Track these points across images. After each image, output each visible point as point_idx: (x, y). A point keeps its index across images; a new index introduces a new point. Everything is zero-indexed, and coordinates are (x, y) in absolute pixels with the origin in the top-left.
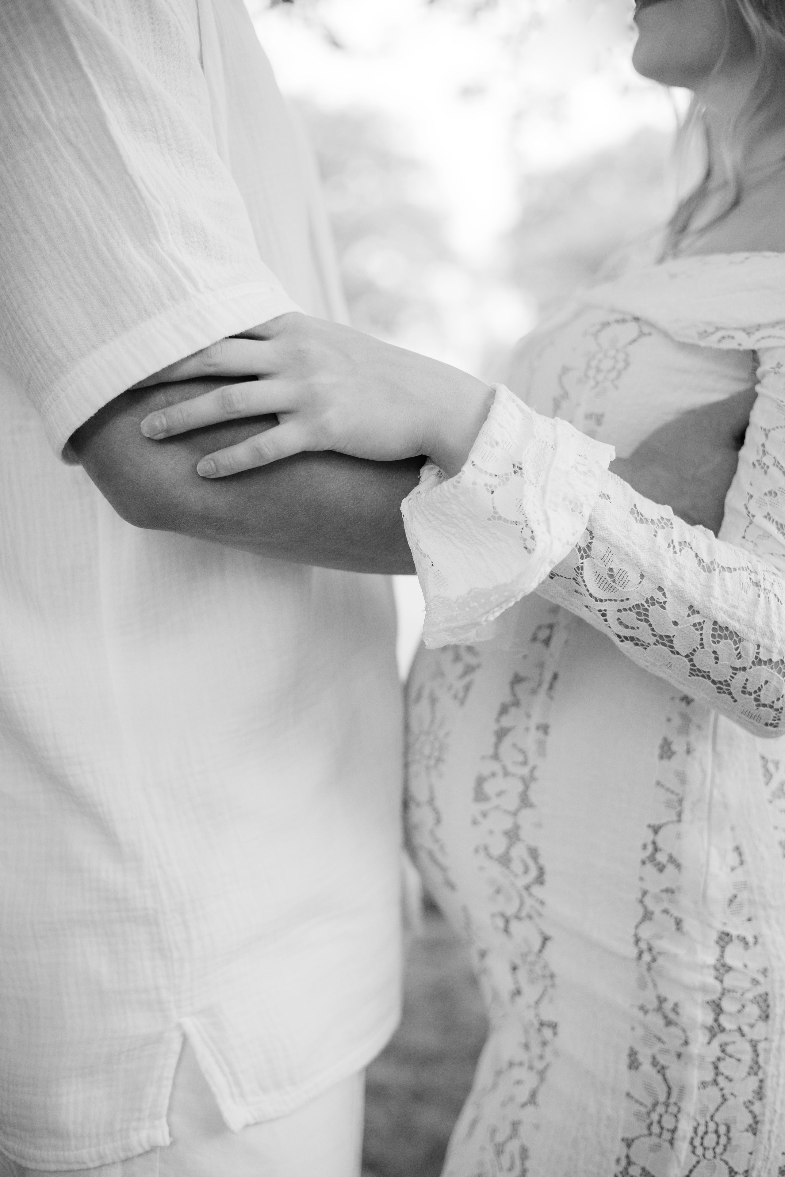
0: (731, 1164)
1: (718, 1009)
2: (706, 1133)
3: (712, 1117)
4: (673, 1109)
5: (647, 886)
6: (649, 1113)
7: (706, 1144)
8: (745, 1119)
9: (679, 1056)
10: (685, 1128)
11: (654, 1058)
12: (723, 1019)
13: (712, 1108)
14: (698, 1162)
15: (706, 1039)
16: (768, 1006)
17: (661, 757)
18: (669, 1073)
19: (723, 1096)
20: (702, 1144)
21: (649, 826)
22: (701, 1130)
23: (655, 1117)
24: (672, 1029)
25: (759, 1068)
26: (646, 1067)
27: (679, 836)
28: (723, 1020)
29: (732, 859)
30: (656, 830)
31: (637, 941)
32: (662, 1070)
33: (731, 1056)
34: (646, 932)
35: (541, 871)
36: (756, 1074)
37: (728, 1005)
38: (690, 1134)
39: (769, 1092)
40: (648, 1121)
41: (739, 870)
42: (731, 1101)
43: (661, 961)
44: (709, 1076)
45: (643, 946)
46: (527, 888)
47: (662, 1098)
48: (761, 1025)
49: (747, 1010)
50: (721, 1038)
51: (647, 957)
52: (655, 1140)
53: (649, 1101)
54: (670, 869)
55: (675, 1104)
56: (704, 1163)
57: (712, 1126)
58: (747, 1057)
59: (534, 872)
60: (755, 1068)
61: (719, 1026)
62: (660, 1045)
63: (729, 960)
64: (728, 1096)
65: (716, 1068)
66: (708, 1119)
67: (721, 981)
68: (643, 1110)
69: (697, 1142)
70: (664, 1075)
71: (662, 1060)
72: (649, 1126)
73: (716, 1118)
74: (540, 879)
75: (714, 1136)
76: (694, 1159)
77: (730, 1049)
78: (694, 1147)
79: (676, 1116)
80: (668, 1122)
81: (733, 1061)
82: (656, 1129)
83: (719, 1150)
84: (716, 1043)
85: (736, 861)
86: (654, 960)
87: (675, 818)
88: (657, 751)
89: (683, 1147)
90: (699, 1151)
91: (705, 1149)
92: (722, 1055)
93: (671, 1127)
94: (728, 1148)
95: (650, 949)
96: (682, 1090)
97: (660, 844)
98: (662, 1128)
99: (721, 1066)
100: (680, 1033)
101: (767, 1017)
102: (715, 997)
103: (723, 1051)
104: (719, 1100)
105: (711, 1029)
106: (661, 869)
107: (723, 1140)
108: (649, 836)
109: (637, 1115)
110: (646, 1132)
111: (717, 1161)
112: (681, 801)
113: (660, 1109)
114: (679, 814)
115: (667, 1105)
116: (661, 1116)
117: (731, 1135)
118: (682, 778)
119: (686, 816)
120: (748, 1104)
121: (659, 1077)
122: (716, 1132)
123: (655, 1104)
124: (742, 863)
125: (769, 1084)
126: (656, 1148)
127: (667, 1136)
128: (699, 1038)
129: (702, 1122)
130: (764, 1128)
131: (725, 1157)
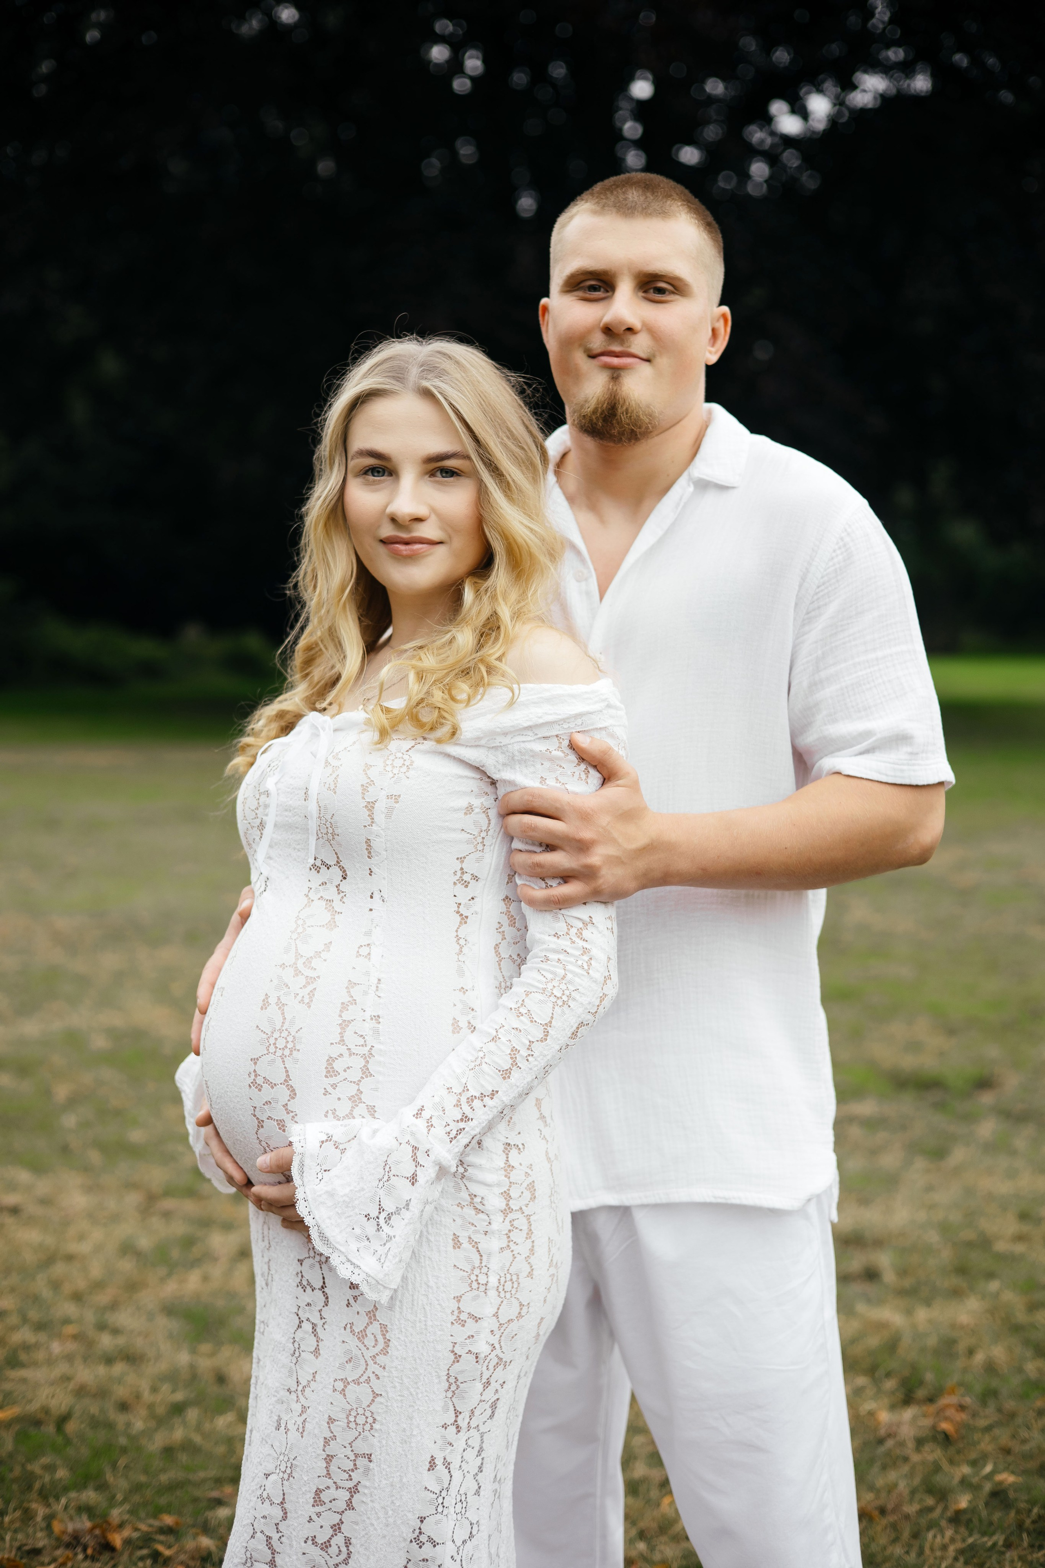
0: (521, 1300)
1: (506, 1195)
3: (508, 1271)
4: (485, 1270)
6: (469, 1276)
7: (506, 1289)
8: (527, 1269)
9: (486, 1233)
10: (493, 1280)
11: (469, 1237)
13: (508, 1265)
14: (502, 1302)
15: (502, 1219)
16: (535, 1191)
17: (453, 1032)
18: (479, 1246)
19: (513, 1255)
20: (503, 1290)
22: (503, 1280)
23: (473, 1278)
24: (481, 1216)
25: (532, 1233)
26: (466, 1245)
28: (512, 1204)
32: (475, 1245)
33: (516, 1228)
36: (530, 1237)
37: (514, 1193)
38: (497, 1284)
39: (537, 1248)
40: (470, 1281)
42: (518, 1258)
43: (470, 1169)
44: (504, 1243)
47: (477, 1264)
48: (532, 1204)
49: (524, 1194)
50: (510, 1216)
52: (475, 1293)
53: (468, 1268)
55: (486, 1266)
56: (505, 1302)
57: (508, 1276)
58: (526, 1227)
60: (530, 1233)
61: (509, 1208)
62: (474, 1228)
63: (512, 1163)
64: (516, 1255)
65: (508, 1237)
66: (506, 1272)
67: (508, 1177)
68: (466, 1274)
69: (500, 1289)
70: (477, 1248)
71: (475, 1238)
72: (470, 1285)
73: (511, 1271)
75: (510, 1283)
76: (500, 1301)
77: (515, 1223)
78: (499, 1293)
79: (487, 1274)
80: (482, 1279)
81: (517, 1230)
82: (475, 1285)
83: (514, 1291)
84: (508, 1220)
86: (466, 1170)
89: (492, 1293)
90: (502, 1294)
91: (505, 1292)
92: (511, 1228)
93: (485, 1282)
94: (519, 1290)
96: (489, 1254)
99: (511, 1235)
100: (486, 1217)
101: (534, 1198)
102: (505, 1189)
103: (512, 1225)
104: (511, 1258)
105: (504, 1211)
107: (515, 1285)
109: (463, 1279)
110: (469, 1289)
111: (513, 1299)
113: (477, 1272)
115: (480, 1267)
116: (477, 1276)
117: (520, 1280)
120: (527, 1258)
121: (474, 1250)
122: (511, 1280)
123: (474, 1269)
126: (476, 1298)
127: (482, 1288)
128: (498, 1219)
129: (503, 1275)
131: (516, 1296)
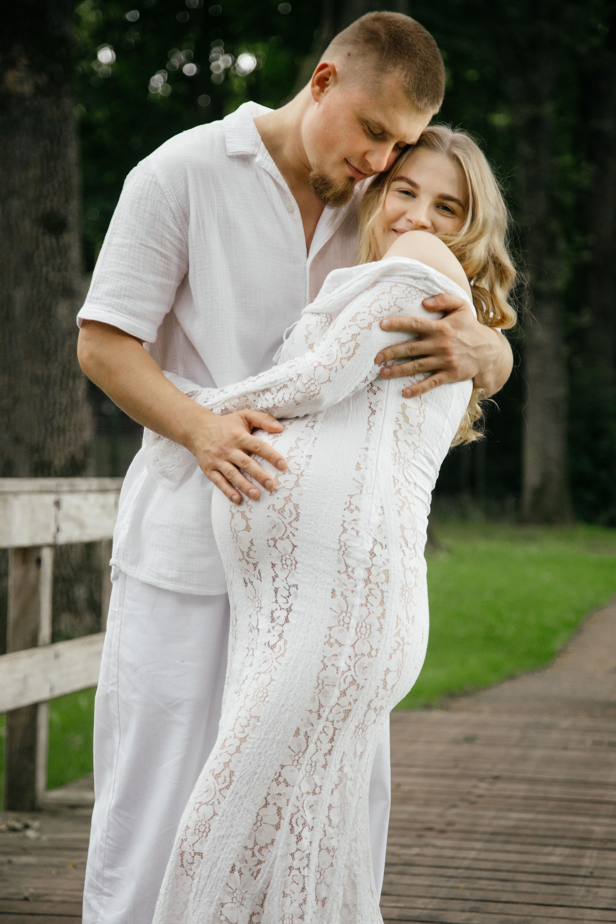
0: (371, 643)
1: (369, 572)
2: (362, 627)
3: (364, 620)
4: (349, 615)
5: (346, 519)
6: (339, 616)
7: (362, 632)
8: (377, 625)
9: (353, 591)
10: (353, 623)
11: (342, 592)
12: (371, 577)
13: (365, 617)
15: (364, 586)
16: (389, 576)
17: (356, 470)
18: (348, 599)
19: (369, 612)
20: (360, 632)
21: (349, 495)
22: (360, 625)
23: (341, 618)
24: (351, 580)
25: (384, 604)
26: (339, 596)
27: (360, 499)
29: (380, 511)
30: (351, 496)
31: (340, 541)
32: (345, 598)
33: (373, 595)
34: (343, 538)
35: (298, 514)
36: (382, 606)
37: (373, 570)
38: (355, 626)
39: (387, 615)
40: (339, 620)
41: (382, 516)
42: (372, 615)
43: (349, 549)
44: (364, 602)
45: (342, 544)
46: (290, 523)
47: (345, 610)
48: (385, 584)
49: (380, 575)
50: (370, 586)
51: (343, 549)
52: (341, 627)
53: (339, 611)
54: (356, 512)
55: (350, 612)
56: (360, 640)
57: (364, 625)
58: (379, 597)
59: (294, 516)
60: (382, 603)
61: (369, 580)
62: (345, 587)
63: (375, 551)
64: (371, 613)
65: (367, 599)
66: (363, 621)
67: (372, 560)
68: (337, 615)
69: (358, 630)
70: (346, 600)
71: (345, 593)
72: (339, 622)
73: (366, 621)
74: (297, 519)
75: (365, 629)
76: (357, 638)
77: (373, 592)
78: (357, 632)
79: (350, 618)
80: (347, 620)
81: (374, 597)
82: (342, 623)
83: (367, 635)
84: (367, 588)
85: (381, 512)
86: (346, 549)
87: (360, 493)
88: (354, 467)
89: (352, 631)
90: (359, 634)
91: (361, 634)
92: (370, 594)
93: (348, 622)
94: (370, 636)
95: (345, 545)
96: (353, 606)
97: (352, 502)
98: (344, 622)
99: (369, 598)
100: (354, 581)
101: (388, 581)
102: (369, 566)
103: (370, 592)
104: (368, 614)
105: (366, 581)
106: (352, 511)
107: (368, 632)
108: (348, 499)
109: (334, 617)
110: (337, 624)
111: (366, 641)
112: (362, 486)
113: (344, 614)
114: (361, 491)
115: (346, 612)
116: (344, 617)
117: (372, 630)
118: (363, 477)
119: (364, 492)
120: (379, 618)
121: (344, 601)
122: (366, 627)
123: (342, 612)
124: (383, 513)
125: (387, 612)
126: (341, 631)
127: (346, 626)
128: (361, 585)
129: (360, 622)
130: (384, 631)
131: (369, 640)
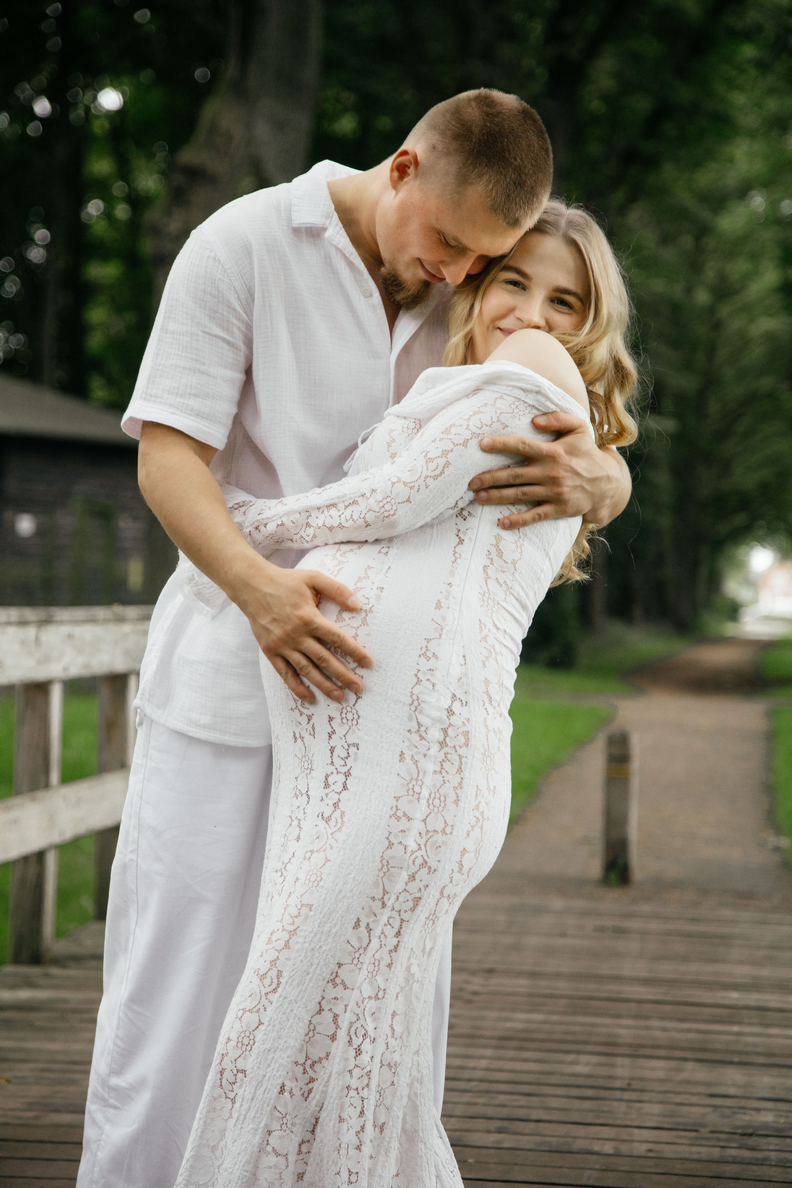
0: (446, 818)
1: (446, 733)
2: (435, 798)
3: (438, 790)
4: (420, 783)
5: (419, 667)
6: (408, 784)
7: (435, 804)
8: (453, 797)
9: (425, 755)
10: (425, 793)
11: (412, 756)
12: (447, 739)
13: (438, 786)
14: (430, 813)
15: (439, 749)
16: (469, 739)
17: (435, 608)
18: (419, 764)
19: (444, 780)
20: (433, 804)
21: (425, 639)
22: (433, 795)
23: (411, 786)
24: (424, 742)
25: (462, 771)
26: (409, 761)
27: (439, 645)
29: (461, 660)
30: (428, 640)
31: (412, 694)
32: (416, 762)
33: (449, 761)
34: (417, 690)
36: (460, 774)
37: (450, 732)
38: (427, 796)
39: (464, 785)
40: (408, 788)
41: (463, 667)
42: (447, 785)
43: (422, 704)
44: (438, 769)
45: (415, 697)
47: (415, 776)
48: (464, 748)
49: (459, 737)
50: (445, 749)
51: (416, 703)
52: (410, 798)
53: (408, 778)
54: (433, 660)
55: (421, 780)
56: (433, 814)
57: (438, 795)
58: (457, 764)
60: (460, 770)
61: (445, 743)
62: (416, 750)
63: (454, 709)
64: (446, 781)
65: (442, 765)
66: (436, 791)
67: (449, 719)
68: (405, 782)
69: (431, 802)
70: (417, 765)
71: (416, 757)
72: (408, 791)
73: (440, 791)
75: (438, 801)
76: (429, 811)
77: (449, 757)
78: (429, 804)
79: (421, 786)
80: (417, 789)
81: (450, 763)
82: (411, 792)
83: (441, 809)
84: (443, 751)
85: (463, 663)
86: (419, 704)
87: (439, 637)
88: (434, 606)
89: (424, 802)
90: (431, 807)
91: (434, 806)
92: (445, 759)
93: (419, 792)
94: (445, 809)
95: (418, 699)
96: (425, 773)
97: (429, 648)
98: (414, 792)
99: (444, 764)
100: (427, 743)
101: (468, 745)
102: (445, 726)
103: (446, 757)
104: (442, 782)
105: (441, 743)
106: (428, 659)
107: (443, 804)
108: (425, 644)
109: (402, 785)
110: (406, 794)
111: (439, 815)
112: (442, 629)
113: (414, 782)
114: (441, 635)
115: (417, 780)
116: (414, 786)
117: (446, 802)
118: (444, 618)
119: (444, 636)
120: (455, 788)
121: (414, 766)
122: (440, 799)
123: (412, 779)
124: (465, 663)
125: (465, 781)
126: (411, 802)
127: (416, 796)
128: (435, 748)
129: (433, 792)
130: (461, 804)
131: (443, 814)
